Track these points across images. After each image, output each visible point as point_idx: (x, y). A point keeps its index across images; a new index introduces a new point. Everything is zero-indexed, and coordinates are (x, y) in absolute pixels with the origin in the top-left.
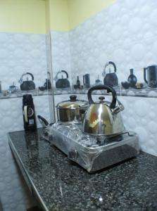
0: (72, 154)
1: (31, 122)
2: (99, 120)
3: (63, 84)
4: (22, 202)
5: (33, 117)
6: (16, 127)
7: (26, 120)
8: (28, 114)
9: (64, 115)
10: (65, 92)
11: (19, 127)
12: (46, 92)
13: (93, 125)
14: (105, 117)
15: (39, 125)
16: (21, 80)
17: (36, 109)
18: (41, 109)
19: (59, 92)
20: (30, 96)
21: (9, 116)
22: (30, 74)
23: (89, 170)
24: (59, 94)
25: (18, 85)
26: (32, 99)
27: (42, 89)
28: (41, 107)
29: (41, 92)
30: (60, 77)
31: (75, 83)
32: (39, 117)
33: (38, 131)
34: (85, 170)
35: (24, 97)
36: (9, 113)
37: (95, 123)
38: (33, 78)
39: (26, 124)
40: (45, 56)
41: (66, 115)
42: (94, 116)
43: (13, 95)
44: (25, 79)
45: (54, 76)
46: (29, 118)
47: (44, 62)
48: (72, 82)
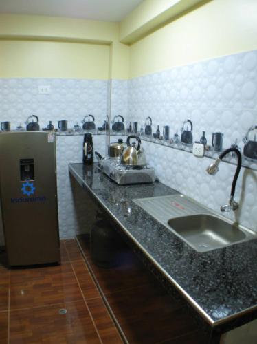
0: (111, 174)
1: (89, 156)
2: (130, 157)
3: (118, 127)
4: (73, 227)
5: (91, 153)
6: (77, 159)
7: (86, 154)
8: (87, 150)
9: (113, 152)
10: (119, 134)
11: (79, 160)
12: (104, 132)
13: (126, 160)
14: (134, 156)
15: (95, 160)
16: (84, 120)
17: (94, 146)
18: (99, 147)
19: (114, 133)
20: (91, 135)
21: (72, 150)
22: (92, 116)
23: (119, 183)
24: (115, 135)
25: (81, 125)
26: (91, 138)
27: (100, 129)
28: (99, 144)
29: (99, 132)
30: (116, 121)
31: (128, 127)
32: (96, 153)
33: (95, 165)
34: (117, 183)
35: (86, 135)
36: (71, 147)
37: (128, 158)
38: (94, 120)
39: (85, 158)
40: (105, 101)
41: (114, 152)
42: (128, 153)
43: (77, 133)
44: (87, 120)
45: (111, 120)
46: (88, 153)
47: (105, 106)
48: (126, 126)
